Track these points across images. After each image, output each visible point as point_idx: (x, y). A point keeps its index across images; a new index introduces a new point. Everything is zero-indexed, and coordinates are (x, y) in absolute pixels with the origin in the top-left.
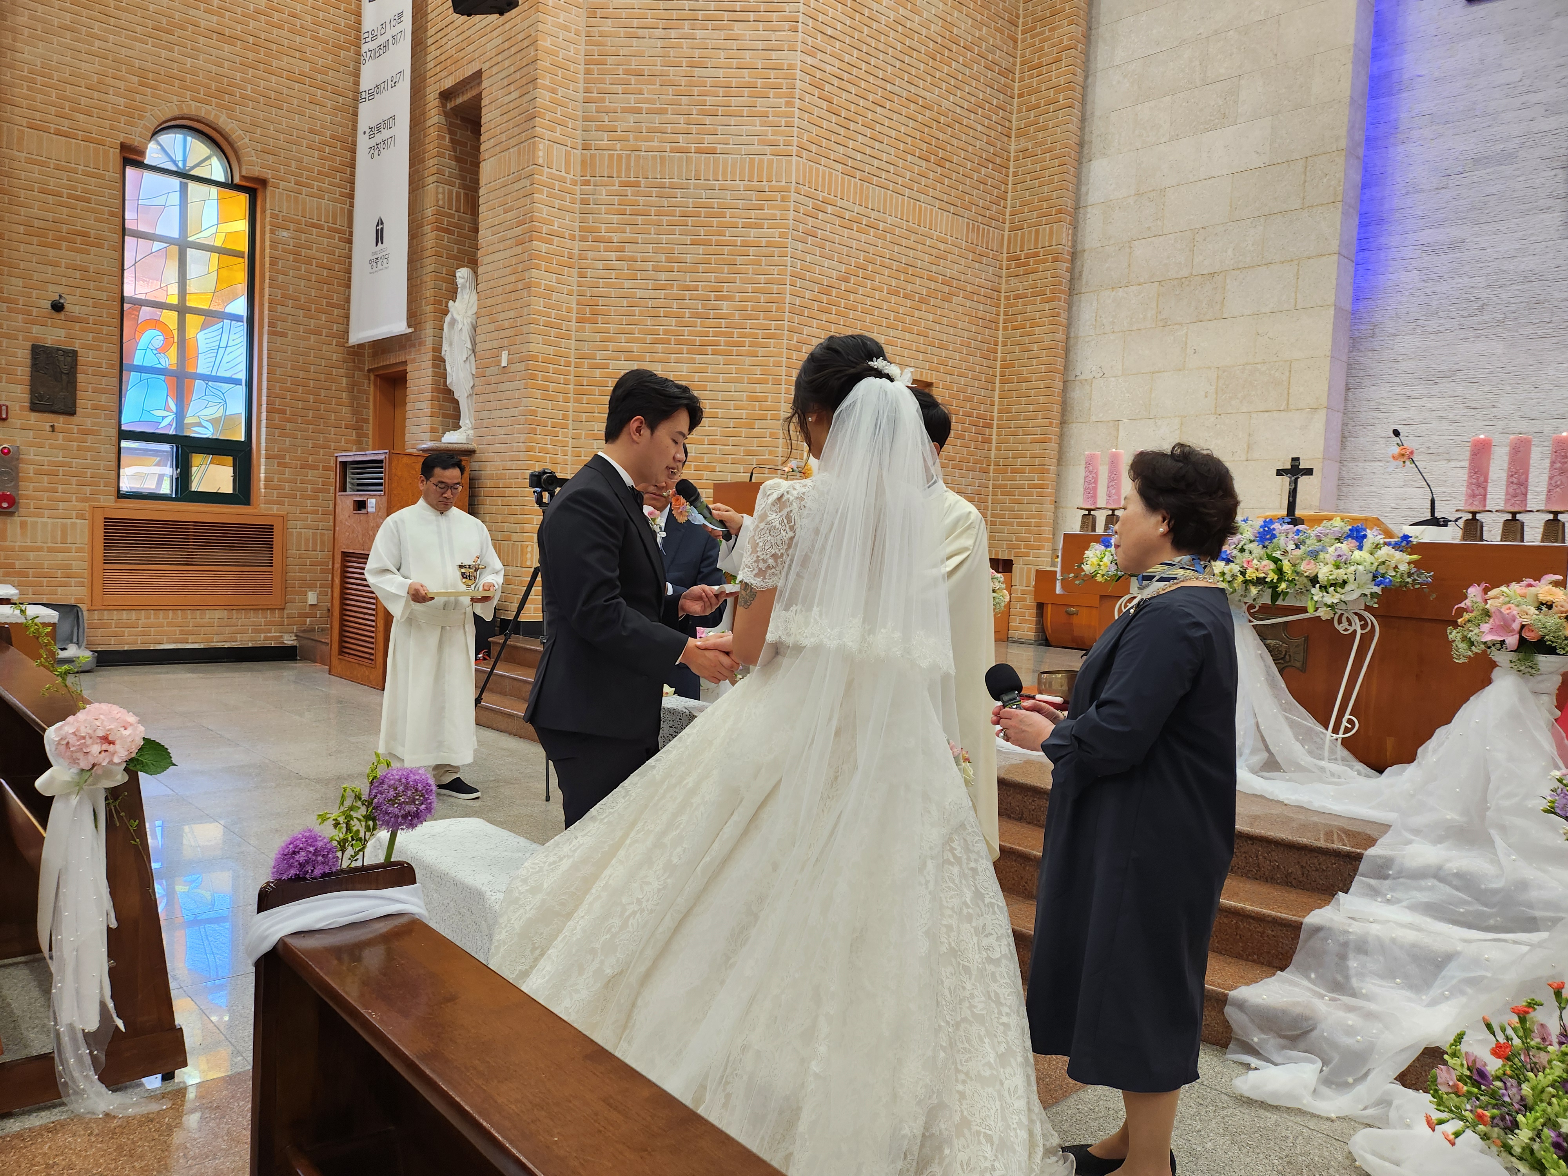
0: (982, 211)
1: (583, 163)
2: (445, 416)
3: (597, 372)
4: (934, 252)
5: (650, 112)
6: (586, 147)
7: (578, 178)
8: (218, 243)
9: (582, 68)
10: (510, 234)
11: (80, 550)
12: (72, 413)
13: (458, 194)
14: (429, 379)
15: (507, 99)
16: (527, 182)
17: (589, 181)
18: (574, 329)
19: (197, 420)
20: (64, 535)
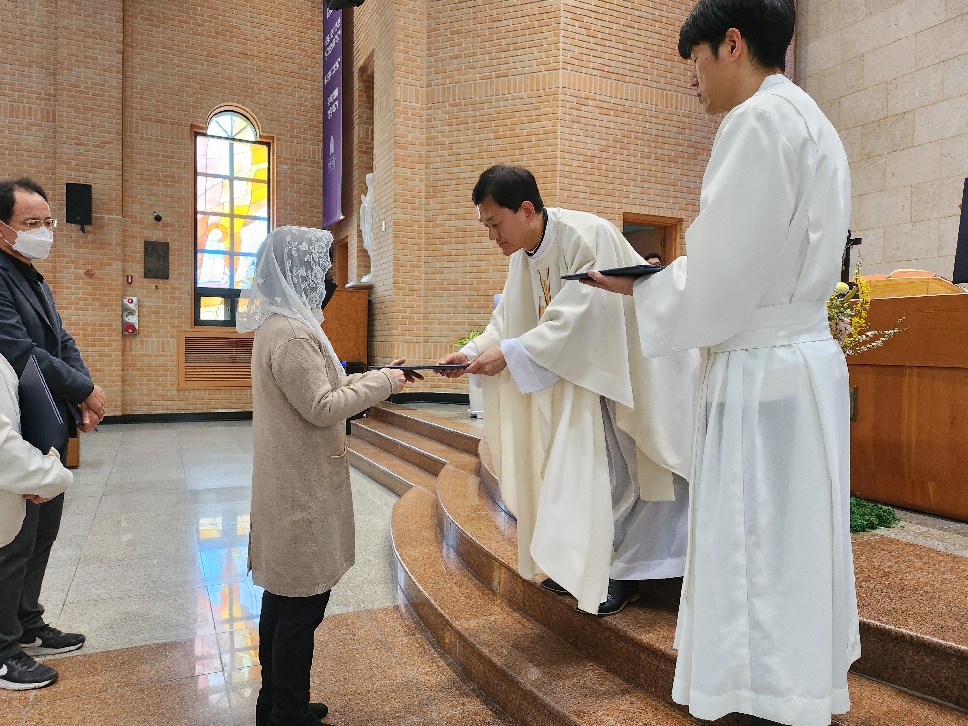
1: (427, 95)
3: (438, 230)
5: (467, 56)
6: (429, 85)
7: (424, 106)
8: (252, 176)
9: (425, 35)
10: (386, 147)
11: (172, 356)
12: (167, 278)
14: (357, 245)
15: (384, 63)
16: (392, 113)
17: (431, 106)
18: (423, 203)
19: (241, 279)
20: (163, 347)
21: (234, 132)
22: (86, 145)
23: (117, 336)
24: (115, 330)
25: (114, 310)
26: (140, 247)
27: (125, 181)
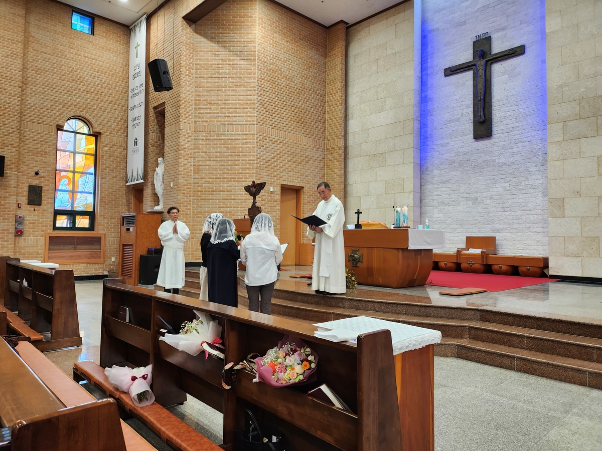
0: (317, 136)
1: (194, 128)
2: (155, 201)
3: (199, 188)
4: (302, 149)
5: (214, 113)
6: (195, 124)
7: (193, 132)
8: (85, 152)
10: (173, 149)
11: (41, 246)
12: (40, 205)
13: (159, 136)
14: (150, 191)
15: (172, 111)
16: (178, 134)
17: (196, 133)
18: (192, 175)
19: (78, 205)
20: (37, 242)
21: (77, 129)
23: (11, 236)
24: (11, 233)
25: (11, 222)
26: (26, 189)
27: (20, 154)
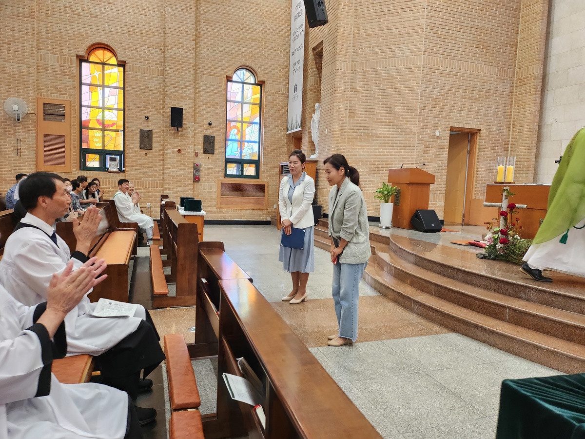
0: (505, 63)
1: (352, 66)
2: (311, 150)
3: (355, 134)
5: (373, 47)
6: (353, 61)
7: (350, 71)
8: (252, 102)
9: (352, 36)
10: (328, 92)
11: (215, 192)
12: (213, 154)
13: (317, 80)
15: (330, 49)
16: (333, 75)
17: (353, 72)
18: (348, 120)
19: (245, 154)
20: (211, 187)
21: (244, 79)
22: (179, 88)
23: (191, 182)
24: (190, 179)
25: (190, 169)
26: (202, 138)
27: (195, 105)
